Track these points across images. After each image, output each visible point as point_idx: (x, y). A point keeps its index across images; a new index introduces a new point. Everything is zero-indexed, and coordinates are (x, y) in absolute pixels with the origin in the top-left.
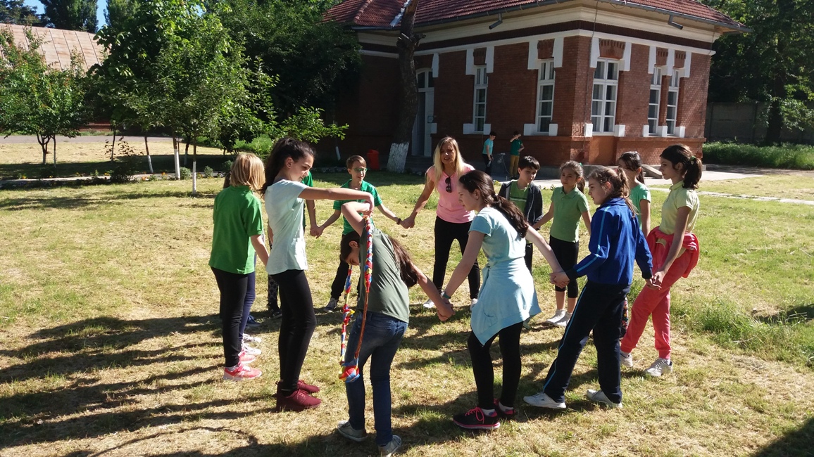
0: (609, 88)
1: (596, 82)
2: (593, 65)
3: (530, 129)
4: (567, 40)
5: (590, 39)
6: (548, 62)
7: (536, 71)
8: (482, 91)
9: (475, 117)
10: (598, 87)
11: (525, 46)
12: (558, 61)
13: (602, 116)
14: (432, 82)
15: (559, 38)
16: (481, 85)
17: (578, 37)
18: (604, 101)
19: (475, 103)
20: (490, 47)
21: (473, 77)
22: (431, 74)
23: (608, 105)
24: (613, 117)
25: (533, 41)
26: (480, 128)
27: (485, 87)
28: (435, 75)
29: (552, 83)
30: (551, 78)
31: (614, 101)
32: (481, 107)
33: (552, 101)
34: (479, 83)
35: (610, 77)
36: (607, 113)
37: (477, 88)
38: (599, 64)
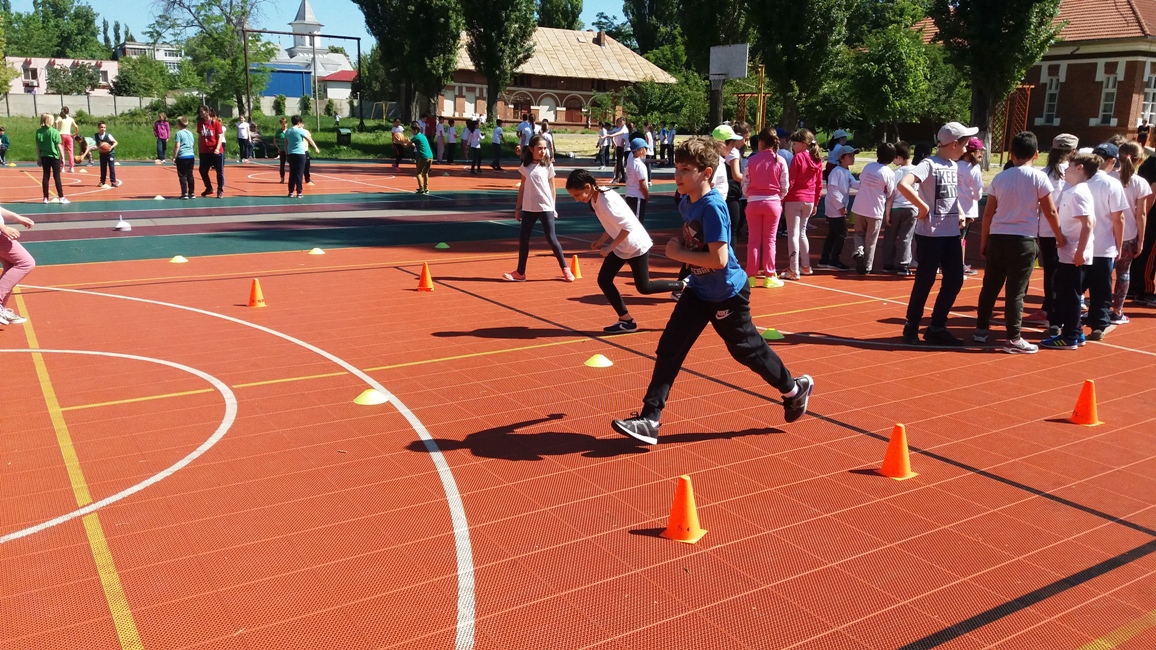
2: (1146, 79)
3: (1093, 122)
4: (1129, 64)
5: (1145, 63)
6: (1112, 77)
7: (1102, 82)
8: (1052, 95)
9: (1045, 113)
11: (1095, 65)
12: (1121, 75)
15: (1122, 62)
16: (1053, 90)
17: (1137, 62)
18: (1150, 103)
20: (1064, 65)
21: (1046, 84)
25: (1101, 62)
27: (1056, 92)
29: (1115, 90)
30: (1114, 86)
32: (1051, 107)
33: (1114, 103)
34: (1051, 88)
37: (1048, 92)
38: (1150, 78)
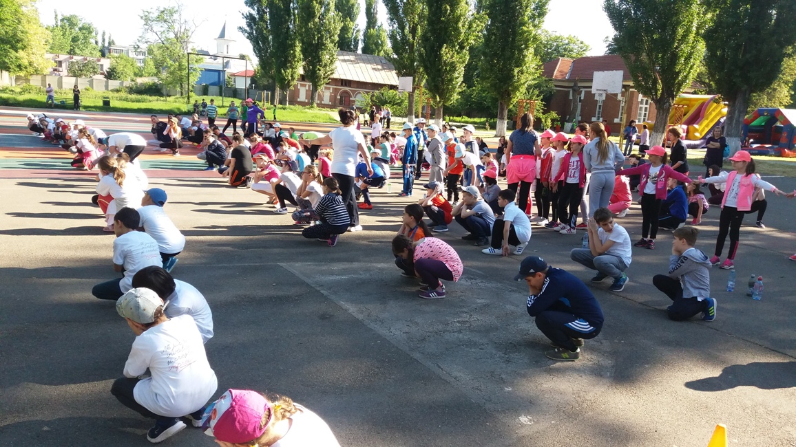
0: (646, 108)
1: (640, 106)
8: (600, 106)
9: (597, 115)
10: (641, 108)
13: (642, 118)
14: (580, 101)
16: (600, 104)
18: (643, 112)
19: (597, 110)
21: (597, 101)
22: (580, 98)
23: (645, 114)
24: (647, 118)
26: (598, 119)
27: (601, 104)
28: (582, 98)
29: (625, 105)
31: (647, 113)
32: (599, 111)
33: (625, 111)
35: (646, 104)
36: (645, 116)
37: (598, 104)
